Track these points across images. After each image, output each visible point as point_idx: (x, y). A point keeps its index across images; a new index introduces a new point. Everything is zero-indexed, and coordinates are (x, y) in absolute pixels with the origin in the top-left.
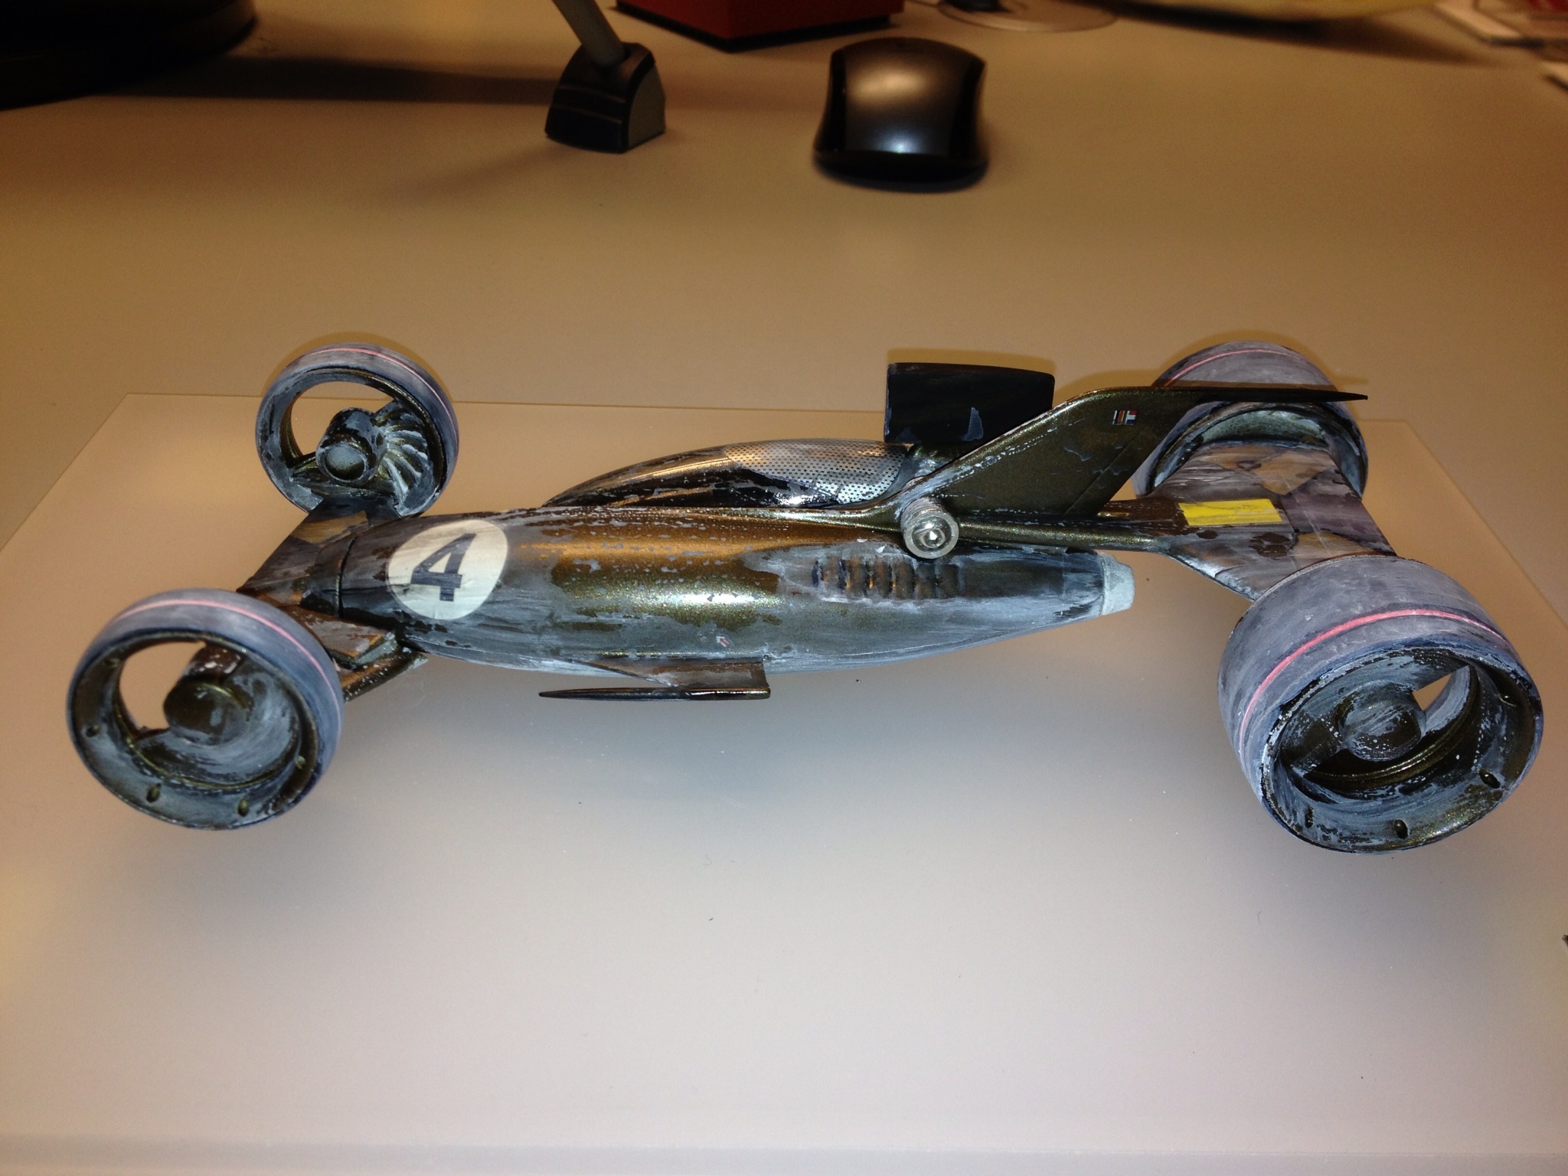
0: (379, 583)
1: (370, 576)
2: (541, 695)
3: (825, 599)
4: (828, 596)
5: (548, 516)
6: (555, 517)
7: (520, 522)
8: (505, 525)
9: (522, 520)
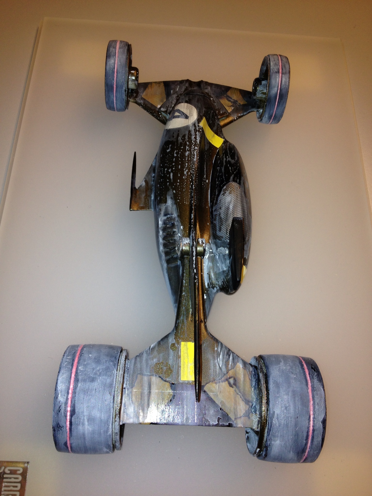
2: (135, 153)
3: (159, 220)
4: (161, 220)
5: (194, 135)
6: (193, 137)
7: (192, 129)
8: (191, 125)
9: (193, 129)
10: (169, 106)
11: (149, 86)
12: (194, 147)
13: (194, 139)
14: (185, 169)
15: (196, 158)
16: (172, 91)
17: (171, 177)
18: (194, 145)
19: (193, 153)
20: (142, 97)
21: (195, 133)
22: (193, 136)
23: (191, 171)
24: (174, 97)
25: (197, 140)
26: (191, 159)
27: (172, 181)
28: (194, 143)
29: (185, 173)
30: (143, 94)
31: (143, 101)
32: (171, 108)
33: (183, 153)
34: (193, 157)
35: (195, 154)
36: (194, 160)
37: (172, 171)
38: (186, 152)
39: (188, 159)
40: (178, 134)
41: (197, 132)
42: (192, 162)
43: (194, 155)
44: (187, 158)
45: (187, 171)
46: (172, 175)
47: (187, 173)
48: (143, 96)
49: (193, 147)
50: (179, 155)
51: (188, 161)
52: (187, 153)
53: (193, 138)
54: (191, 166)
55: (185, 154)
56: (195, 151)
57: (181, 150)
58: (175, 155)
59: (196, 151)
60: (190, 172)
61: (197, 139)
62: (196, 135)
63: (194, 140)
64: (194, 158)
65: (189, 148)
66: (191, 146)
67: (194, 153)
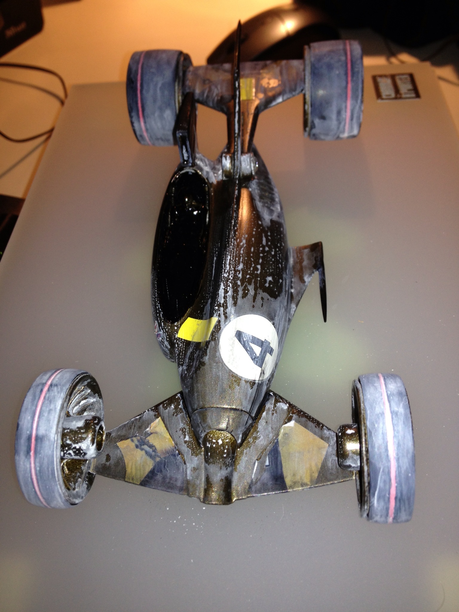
0: (255, 387)
1: (250, 391)
5: (228, 296)
6: (230, 293)
7: (231, 309)
8: (232, 316)
9: (229, 308)
10: (273, 414)
11: (316, 475)
12: (228, 276)
13: (228, 290)
14: (245, 245)
15: (227, 259)
16: (267, 463)
17: (264, 239)
18: (230, 279)
19: (232, 267)
20: (328, 443)
21: (227, 301)
22: (230, 295)
23: (235, 243)
24: (262, 437)
25: (224, 287)
26: (236, 258)
27: (263, 235)
28: (228, 282)
29: (244, 241)
30: (327, 452)
31: (325, 434)
32: (269, 409)
33: (247, 267)
34: (232, 261)
35: (228, 266)
36: (231, 257)
37: (264, 247)
38: (242, 269)
39: (239, 259)
40: (254, 301)
41: (223, 304)
42: (234, 255)
43: (230, 264)
44: (241, 260)
45: (242, 244)
46: (264, 242)
47: (241, 241)
48: (326, 445)
49: (230, 277)
50: (253, 265)
51: (239, 256)
52: (241, 267)
53: (230, 291)
54: (235, 250)
55: (244, 265)
56: (228, 270)
57: (249, 272)
58: (259, 267)
59: (226, 270)
60: (237, 242)
61: (224, 289)
62: (225, 297)
63: (228, 288)
64: (230, 260)
65: (237, 274)
66: (234, 278)
67: (230, 268)
